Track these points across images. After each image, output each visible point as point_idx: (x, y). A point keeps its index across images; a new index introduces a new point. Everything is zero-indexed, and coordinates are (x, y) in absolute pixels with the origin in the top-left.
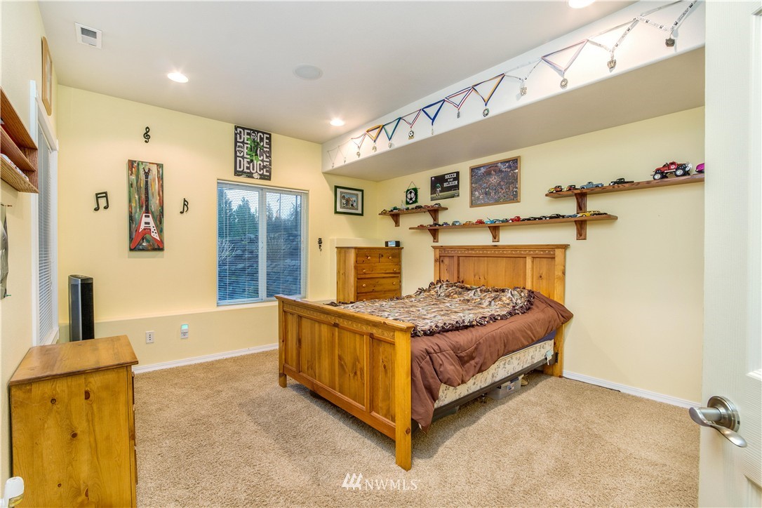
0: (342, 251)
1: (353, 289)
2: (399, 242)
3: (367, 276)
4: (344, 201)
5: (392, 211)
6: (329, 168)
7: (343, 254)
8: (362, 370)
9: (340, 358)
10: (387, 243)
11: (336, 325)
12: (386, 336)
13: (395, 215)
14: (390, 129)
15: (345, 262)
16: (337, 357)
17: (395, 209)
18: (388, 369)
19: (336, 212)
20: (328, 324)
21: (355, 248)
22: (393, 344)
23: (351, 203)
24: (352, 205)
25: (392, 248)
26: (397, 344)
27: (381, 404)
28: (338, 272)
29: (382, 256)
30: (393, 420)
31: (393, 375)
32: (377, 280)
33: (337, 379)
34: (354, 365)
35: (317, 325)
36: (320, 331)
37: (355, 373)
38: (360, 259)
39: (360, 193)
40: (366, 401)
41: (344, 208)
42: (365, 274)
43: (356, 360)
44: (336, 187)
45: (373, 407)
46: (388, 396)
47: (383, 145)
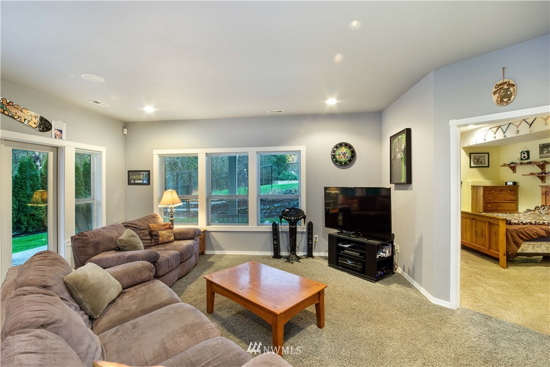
0: (475, 188)
1: (482, 208)
2: (516, 182)
3: (492, 201)
4: (476, 161)
5: (510, 164)
6: (466, 145)
7: (475, 190)
8: (485, 235)
9: (475, 231)
10: (506, 183)
11: (473, 219)
12: (495, 222)
13: (513, 167)
14: (504, 128)
15: (477, 193)
16: (474, 231)
17: (512, 163)
18: (497, 234)
19: (471, 167)
20: (470, 219)
21: (483, 187)
22: (498, 225)
23: (480, 161)
24: (481, 162)
25: (510, 186)
26: (500, 225)
27: (493, 246)
28: (473, 199)
29: (502, 190)
30: (499, 252)
31: (498, 236)
32: (499, 204)
33: (474, 239)
34: (482, 233)
35: (464, 219)
36: (466, 221)
37: (482, 236)
38: (487, 192)
39: (487, 155)
40: (487, 246)
41: (476, 164)
42: (490, 200)
43: (483, 231)
44: (470, 154)
45: (490, 248)
46: (497, 243)
47: (500, 136)
